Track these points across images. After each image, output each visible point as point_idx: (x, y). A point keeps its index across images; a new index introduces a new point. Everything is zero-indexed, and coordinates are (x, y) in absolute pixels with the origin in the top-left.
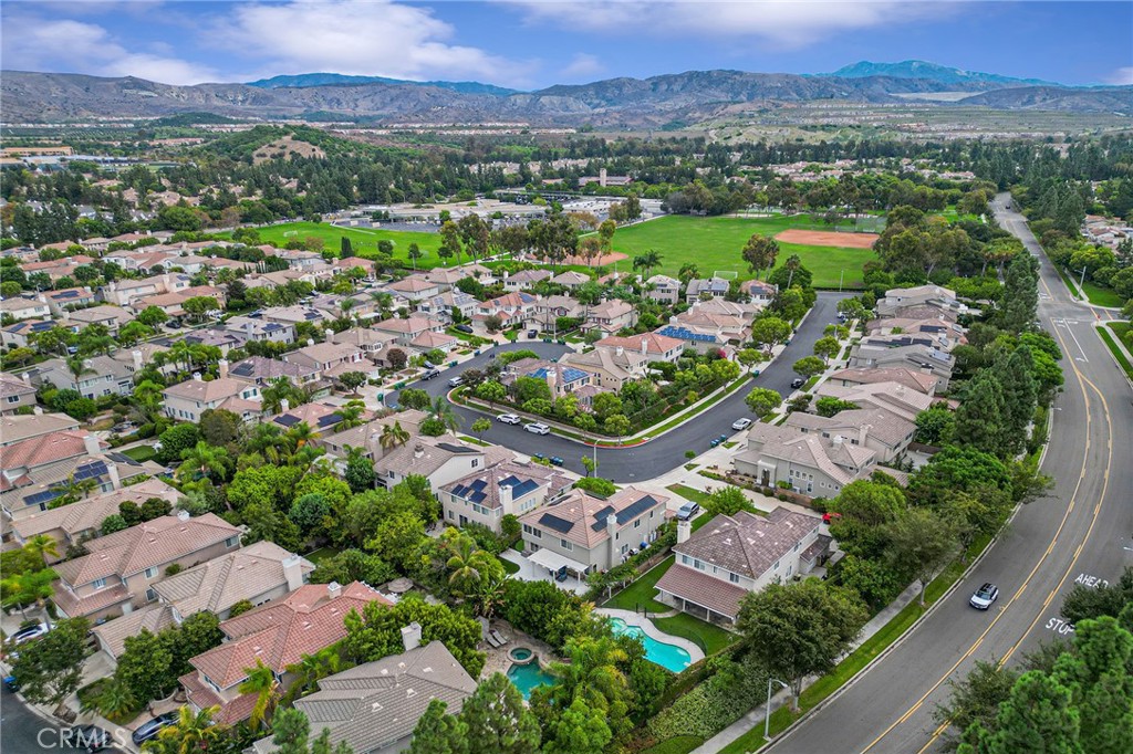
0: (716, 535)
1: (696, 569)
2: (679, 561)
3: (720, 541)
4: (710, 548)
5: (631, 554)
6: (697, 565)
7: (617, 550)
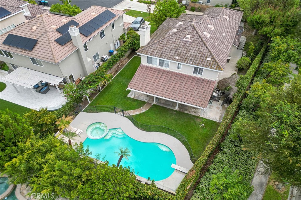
0: (175, 33)
1: (160, 68)
2: (144, 62)
3: (180, 39)
4: (172, 46)
5: (103, 60)
6: (161, 63)
7: (89, 60)
